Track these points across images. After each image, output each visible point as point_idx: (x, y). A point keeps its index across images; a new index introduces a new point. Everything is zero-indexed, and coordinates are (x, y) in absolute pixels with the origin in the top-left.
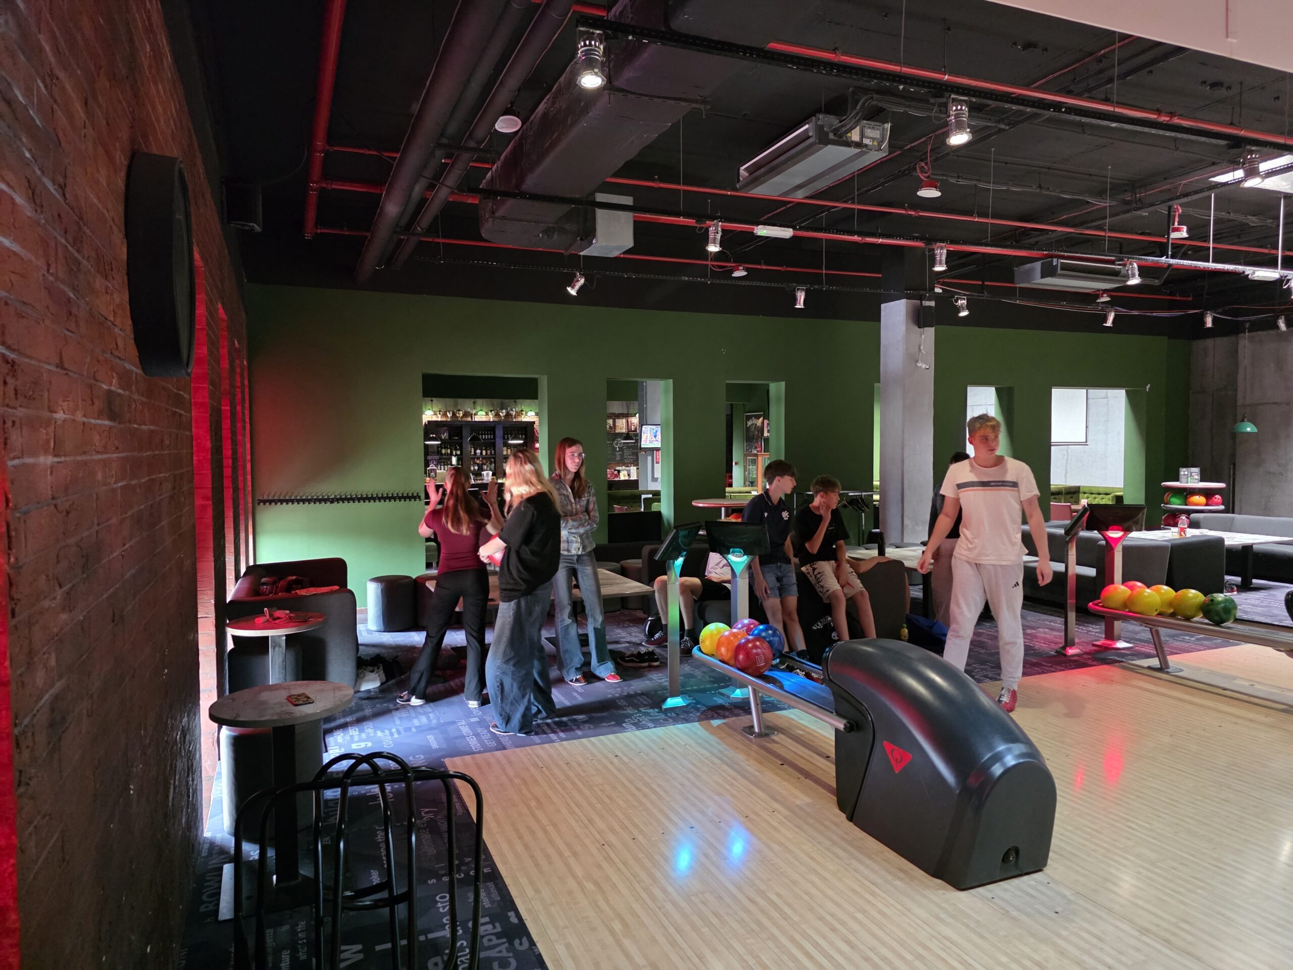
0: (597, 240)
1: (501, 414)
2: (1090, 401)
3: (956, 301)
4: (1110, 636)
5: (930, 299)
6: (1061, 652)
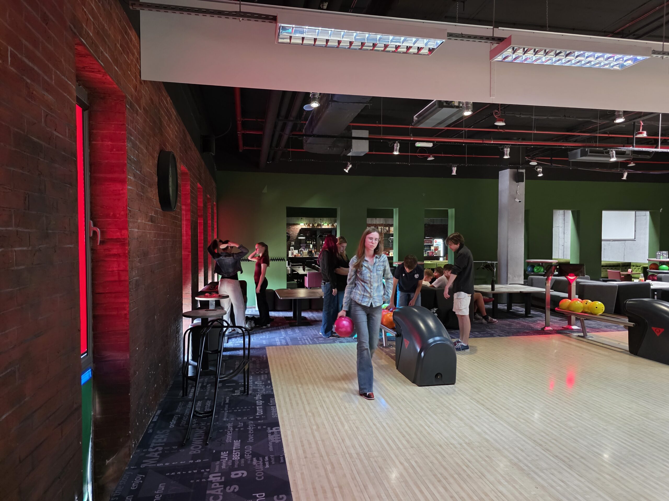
0: (352, 150)
1: (334, 225)
2: (637, 217)
3: (537, 169)
4: (570, 324)
5: (522, 169)
6: (543, 329)
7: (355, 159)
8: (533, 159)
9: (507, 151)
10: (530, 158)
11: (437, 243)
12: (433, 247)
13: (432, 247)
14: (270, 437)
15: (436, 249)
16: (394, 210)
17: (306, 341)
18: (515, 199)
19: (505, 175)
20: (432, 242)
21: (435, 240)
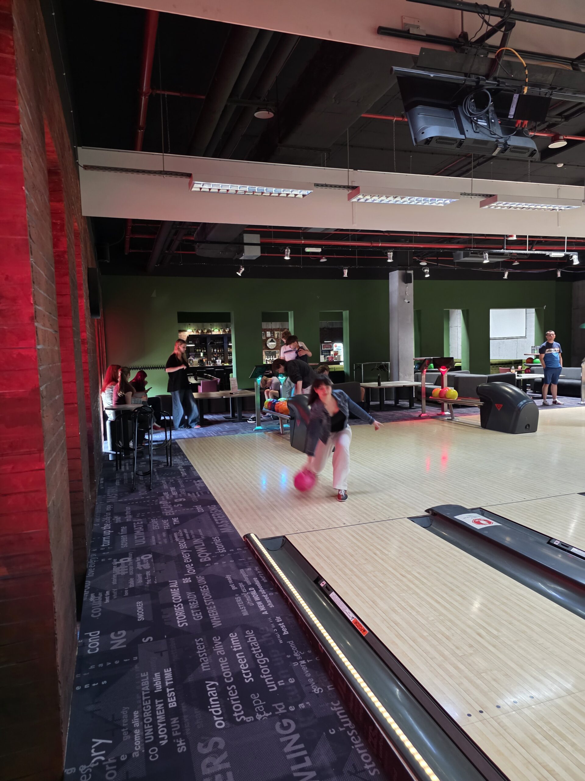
0: (244, 254)
1: (227, 330)
2: (527, 315)
3: (424, 269)
4: (443, 411)
5: (410, 270)
6: (420, 416)
7: (247, 263)
8: (423, 259)
9: (390, 255)
10: (419, 258)
11: (337, 348)
12: (333, 352)
13: (331, 352)
14: (196, 484)
15: (336, 353)
16: (289, 313)
17: (211, 434)
18: (405, 299)
19: (395, 276)
20: (331, 347)
21: (334, 344)
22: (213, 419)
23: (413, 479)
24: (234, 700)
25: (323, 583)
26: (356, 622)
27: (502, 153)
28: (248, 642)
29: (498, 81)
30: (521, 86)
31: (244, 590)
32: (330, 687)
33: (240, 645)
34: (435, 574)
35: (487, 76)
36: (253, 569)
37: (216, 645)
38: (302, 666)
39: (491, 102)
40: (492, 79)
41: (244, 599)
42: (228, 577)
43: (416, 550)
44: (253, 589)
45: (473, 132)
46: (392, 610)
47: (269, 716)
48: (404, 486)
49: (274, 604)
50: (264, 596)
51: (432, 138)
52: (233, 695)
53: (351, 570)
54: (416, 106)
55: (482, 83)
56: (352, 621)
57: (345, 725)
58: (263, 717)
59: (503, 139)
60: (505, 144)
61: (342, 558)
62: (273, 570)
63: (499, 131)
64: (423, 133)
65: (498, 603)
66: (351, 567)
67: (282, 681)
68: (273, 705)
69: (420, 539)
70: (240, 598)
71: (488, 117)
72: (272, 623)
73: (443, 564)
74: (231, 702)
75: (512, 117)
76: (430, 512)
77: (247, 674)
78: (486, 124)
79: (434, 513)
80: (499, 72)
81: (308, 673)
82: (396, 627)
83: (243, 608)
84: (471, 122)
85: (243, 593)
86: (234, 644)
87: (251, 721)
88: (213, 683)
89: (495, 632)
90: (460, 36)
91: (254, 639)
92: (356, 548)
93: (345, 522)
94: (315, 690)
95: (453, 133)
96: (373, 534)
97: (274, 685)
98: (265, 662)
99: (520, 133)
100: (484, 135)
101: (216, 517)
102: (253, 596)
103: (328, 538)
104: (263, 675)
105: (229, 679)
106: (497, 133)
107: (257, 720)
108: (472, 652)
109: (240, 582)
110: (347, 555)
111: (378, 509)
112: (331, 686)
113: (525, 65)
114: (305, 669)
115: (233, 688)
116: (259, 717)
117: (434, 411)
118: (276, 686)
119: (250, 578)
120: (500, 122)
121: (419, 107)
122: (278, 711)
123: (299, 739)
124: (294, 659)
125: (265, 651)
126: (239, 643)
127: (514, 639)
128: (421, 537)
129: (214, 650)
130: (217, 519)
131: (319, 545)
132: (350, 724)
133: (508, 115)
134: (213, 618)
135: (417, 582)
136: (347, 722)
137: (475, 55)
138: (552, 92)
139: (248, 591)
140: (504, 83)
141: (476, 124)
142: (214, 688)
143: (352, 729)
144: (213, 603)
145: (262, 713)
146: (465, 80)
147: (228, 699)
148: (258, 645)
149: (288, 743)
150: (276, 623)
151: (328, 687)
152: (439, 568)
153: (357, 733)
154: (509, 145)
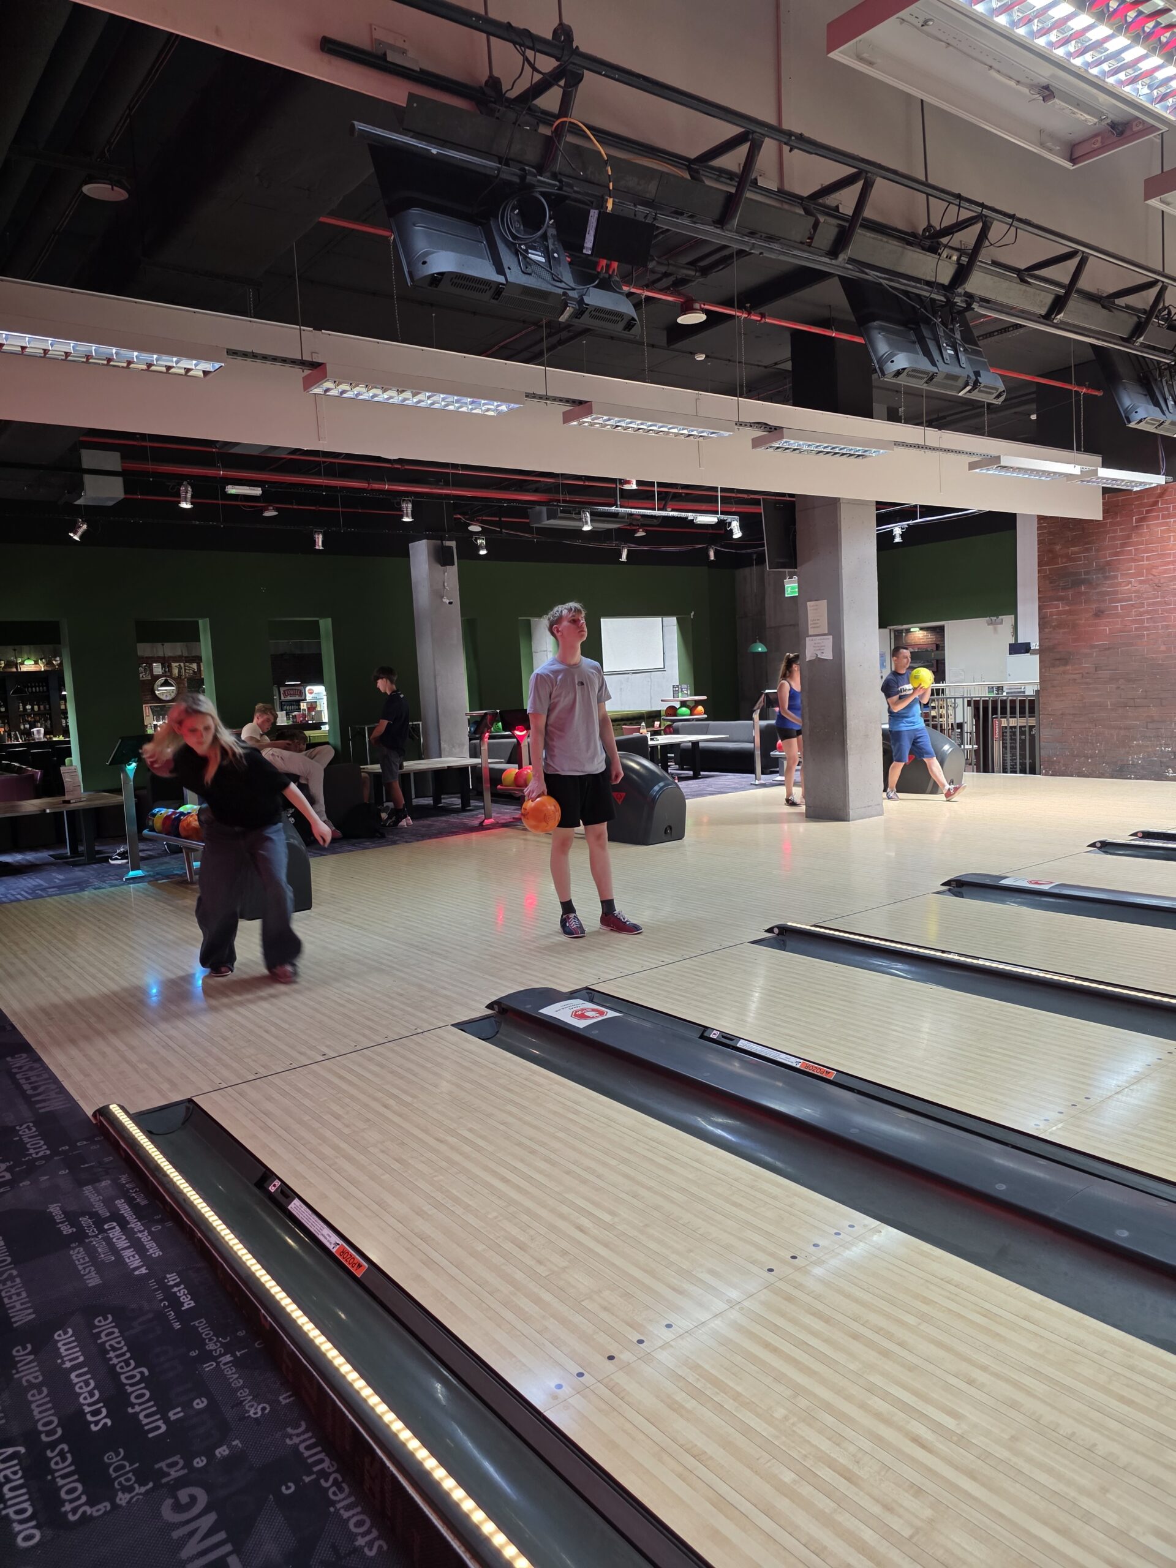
0: (85, 493)
1: (54, 662)
2: (665, 629)
3: (476, 540)
5: (450, 539)
6: (481, 824)
7: (92, 513)
8: (474, 520)
9: (408, 507)
10: (467, 517)
11: (313, 695)
12: (305, 704)
13: (302, 704)
15: (312, 707)
16: (201, 622)
18: (442, 597)
19: (420, 552)
20: (301, 693)
21: (308, 688)
22: (24, 863)
23: (465, 947)
24: (63, 1477)
25: (275, 1185)
26: (343, 1252)
27: (576, 317)
28: (99, 1341)
29: (560, 181)
30: (602, 197)
31: (92, 1231)
32: (285, 1398)
33: (80, 1353)
34: (502, 1127)
35: (540, 169)
36: (116, 1182)
37: (19, 1365)
38: (223, 1367)
39: (550, 219)
40: (548, 174)
41: (92, 1253)
42: (55, 1209)
43: (467, 1085)
44: (115, 1224)
45: (520, 272)
46: (417, 1214)
47: (147, 1490)
48: (448, 962)
49: (161, 1247)
50: (140, 1235)
51: (442, 274)
52: (61, 1466)
53: (336, 1148)
54: (409, 208)
55: (529, 179)
56: (334, 1251)
57: (315, 1469)
58: (132, 1498)
59: (575, 292)
60: (581, 301)
61: (316, 1125)
62: (160, 1176)
63: (568, 277)
64: (424, 263)
65: (614, 1162)
66: (336, 1140)
67: (179, 1409)
68: (157, 1466)
69: (475, 1063)
70: (82, 1249)
71: (547, 248)
72: (156, 1290)
73: (516, 1104)
74: (57, 1483)
75: (589, 252)
76: (496, 1007)
77: (95, 1413)
78: (543, 260)
79: (503, 1009)
80: (559, 165)
81: (237, 1378)
82: (424, 1246)
83: (87, 1270)
84: (516, 253)
85: (89, 1237)
86: (64, 1353)
87: (106, 1513)
88: (10, 1450)
89: (607, 1218)
90: (487, 82)
91: (113, 1333)
92: (347, 1100)
93: (325, 1050)
94: (251, 1413)
95: (483, 269)
96: (382, 1066)
97: (160, 1423)
98: (138, 1377)
99: (605, 285)
100: (540, 280)
101: (27, 1079)
102: (114, 1240)
103: (287, 1088)
104: (133, 1406)
105: (49, 1433)
106: (564, 280)
107: (120, 1506)
108: (566, 1264)
109: (83, 1214)
110: (327, 1117)
111: (394, 1015)
112: (288, 1394)
113: (606, 158)
114: (231, 1373)
115: (62, 1450)
116: (122, 1499)
117: (507, 812)
118: (164, 1423)
119: (108, 1202)
120: (569, 260)
121: (415, 211)
122: (169, 1474)
123: (216, 1521)
124: (208, 1356)
125: (140, 1352)
126: (78, 1349)
127: (641, 1224)
128: (478, 1059)
129: (16, 1376)
130: (30, 1083)
131: (269, 1106)
132: (326, 1465)
133: (582, 247)
134: (14, 1307)
135: (467, 1149)
136: (321, 1461)
137: (514, 123)
138: (656, 214)
139: (102, 1230)
140: (571, 186)
141: (525, 257)
142: (15, 1462)
143: (330, 1474)
144: (15, 1273)
145: (130, 1489)
146: (499, 170)
147: (49, 1477)
148: (123, 1343)
149: (190, 1538)
150: (166, 1289)
151: (281, 1398)
152: (510, 1114)
153: (340, 1479)
154: (588, 305)
